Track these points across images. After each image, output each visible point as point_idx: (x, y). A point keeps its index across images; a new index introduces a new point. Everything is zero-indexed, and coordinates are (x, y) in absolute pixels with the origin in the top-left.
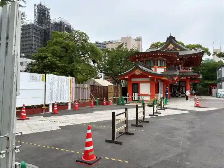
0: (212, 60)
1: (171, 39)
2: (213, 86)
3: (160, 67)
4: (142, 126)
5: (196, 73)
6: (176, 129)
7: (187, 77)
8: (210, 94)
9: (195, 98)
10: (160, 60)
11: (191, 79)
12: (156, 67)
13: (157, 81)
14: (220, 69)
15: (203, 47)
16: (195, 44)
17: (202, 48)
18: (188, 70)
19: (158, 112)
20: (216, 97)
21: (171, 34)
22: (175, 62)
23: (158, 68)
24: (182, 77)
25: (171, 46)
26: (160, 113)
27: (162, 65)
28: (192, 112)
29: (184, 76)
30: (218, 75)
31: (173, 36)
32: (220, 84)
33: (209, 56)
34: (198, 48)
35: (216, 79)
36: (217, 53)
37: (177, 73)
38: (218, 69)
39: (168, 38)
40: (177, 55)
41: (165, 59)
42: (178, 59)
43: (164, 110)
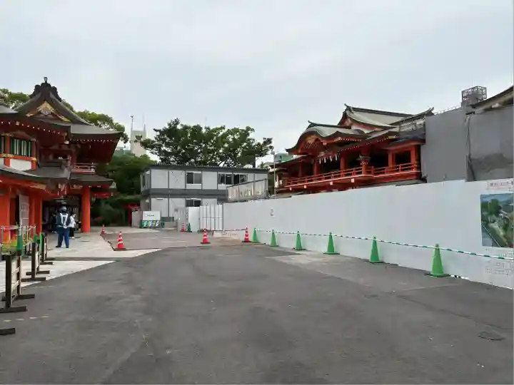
0: (129, 153)
1: (46, 92)
2: (133, 205)
3: (20, 157)
4: (23, 309)
5: (104, 176)
6: (109, 299)
7: (85, 184)
8: (127, 222)
9: (103, 232)
10: (21, 139)
11: (95, 190)
12: (9, 155)
13: (14, 191)
14: (148, 173)
15: (115, 122)
16: (98, 112)
17: (113, 124)
18: (86, 168)
19: (40, 270)
20: (140, 228)
21: (46, 78)
22: (55, 147)
23: (14, 158)
24: (75, 186)
25: (46, 108)
26: (48, 272)
27: (24, 153)
28: (117, 261)
29: (78, 182)
30: (144, 185)
31: (52, 86)
32: (147, 201)
33: (125, 143)
34: (104, 123)
35: (138, 192)
36: (142, 140)
37: (66, 174)
38: (143, 171)
39: (37, 87)
40: (67, 132)
41: (34, 137)
42: (67, 143)
43: (51, 264)
